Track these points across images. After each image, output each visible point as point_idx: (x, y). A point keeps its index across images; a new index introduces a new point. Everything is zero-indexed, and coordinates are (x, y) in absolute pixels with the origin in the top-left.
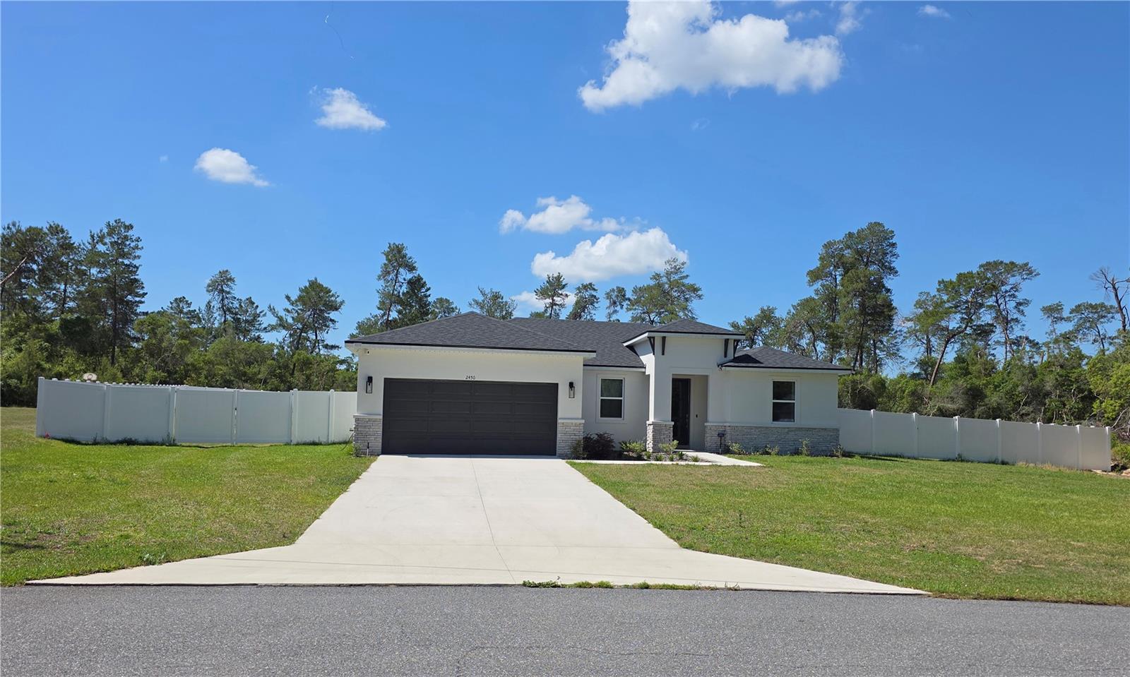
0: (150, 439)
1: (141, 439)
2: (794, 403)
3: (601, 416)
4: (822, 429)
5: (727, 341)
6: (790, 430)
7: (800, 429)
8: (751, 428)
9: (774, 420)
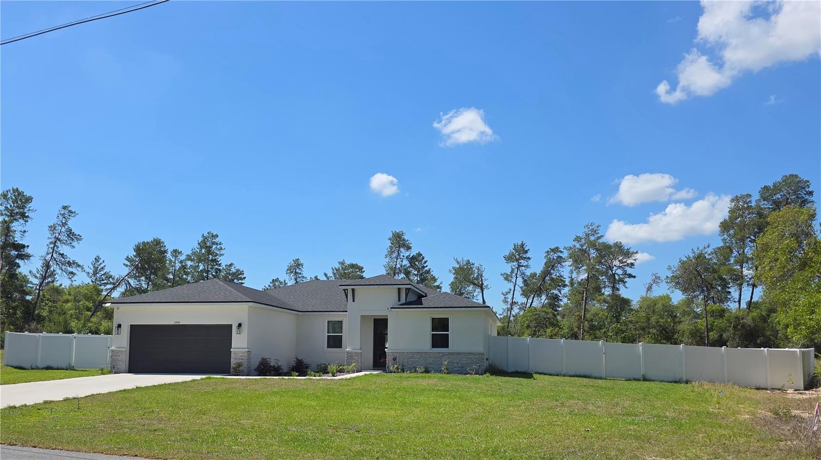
0: (60, 367)
1: (55, 366)
2: (448, 334)
3: (328, 348)
4: (470, 353)
5: (399, 289)
6: (444, 354)
7: (453, 354)
8: (414, 353)
9: (433, 347)
